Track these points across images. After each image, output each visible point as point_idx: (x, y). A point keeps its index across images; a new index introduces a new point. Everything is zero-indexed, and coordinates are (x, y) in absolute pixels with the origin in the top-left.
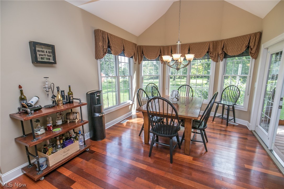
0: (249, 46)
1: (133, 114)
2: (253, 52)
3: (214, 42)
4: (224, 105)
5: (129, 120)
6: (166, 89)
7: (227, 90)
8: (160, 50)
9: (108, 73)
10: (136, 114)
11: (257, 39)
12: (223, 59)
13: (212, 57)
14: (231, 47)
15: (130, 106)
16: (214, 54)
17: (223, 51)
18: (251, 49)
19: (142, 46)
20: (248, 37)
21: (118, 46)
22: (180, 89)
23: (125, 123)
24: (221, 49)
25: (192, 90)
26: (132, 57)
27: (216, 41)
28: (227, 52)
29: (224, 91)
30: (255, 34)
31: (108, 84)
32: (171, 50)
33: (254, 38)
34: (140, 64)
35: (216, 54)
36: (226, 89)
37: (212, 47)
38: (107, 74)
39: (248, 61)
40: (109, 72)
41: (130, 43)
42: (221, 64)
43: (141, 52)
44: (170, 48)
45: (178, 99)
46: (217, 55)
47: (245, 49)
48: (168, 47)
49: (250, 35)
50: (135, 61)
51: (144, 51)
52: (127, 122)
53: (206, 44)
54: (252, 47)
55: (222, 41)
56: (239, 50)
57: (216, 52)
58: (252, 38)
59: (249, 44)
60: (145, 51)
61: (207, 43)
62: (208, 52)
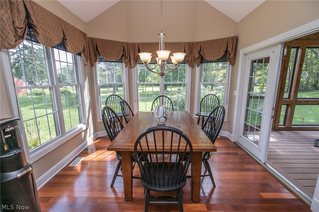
0: (227, 51)
1: (88, 144)
2: (231, 58)
3: (190, 44)
4: (203, 117)
5: (84, 158)
6: (134, 102)
8: (122, 47)
9: (33, 80)
10: (94, 143)
11: (234, 43)
12: (199, 65)
13: (188, 61)
14: (208, 50)
15: (83, 133)
16: (190, 58)
17: (200, 55)
18: (229, 54)
19: (96, 39)
20: (225, 41)
21: (52, 29)
22: (156, 101)
23: (78, 166)
24: (198, 52)
26: (79, 54)
27: (192, 43)
28: (204, 56)
30: (233, 38)
31: (33, 96)
32: (139, 49)
33: (232, 43)
34: (94, 67)
35: (191, 58)
37: (188, 50)
38: (32, 82)
40: (34, 78)
41: (74, 29)
42: (197, 69)
43: (94, 49)
44: (137, 46)
45: (166, 119)
46: (193, 59)
47: (224, 54)
48: (134, 44)
49: (228, 39)
50: (85, 60)
51: (99, 47)
52: (82, 161)
53: (181, 46)
54: (230, 52)
55: (198, 43)
56: (217, 54)
57: (192, 55)
58: (229, 42)
59: (227, 48)
60: (101, 46)
61: (182, 44)
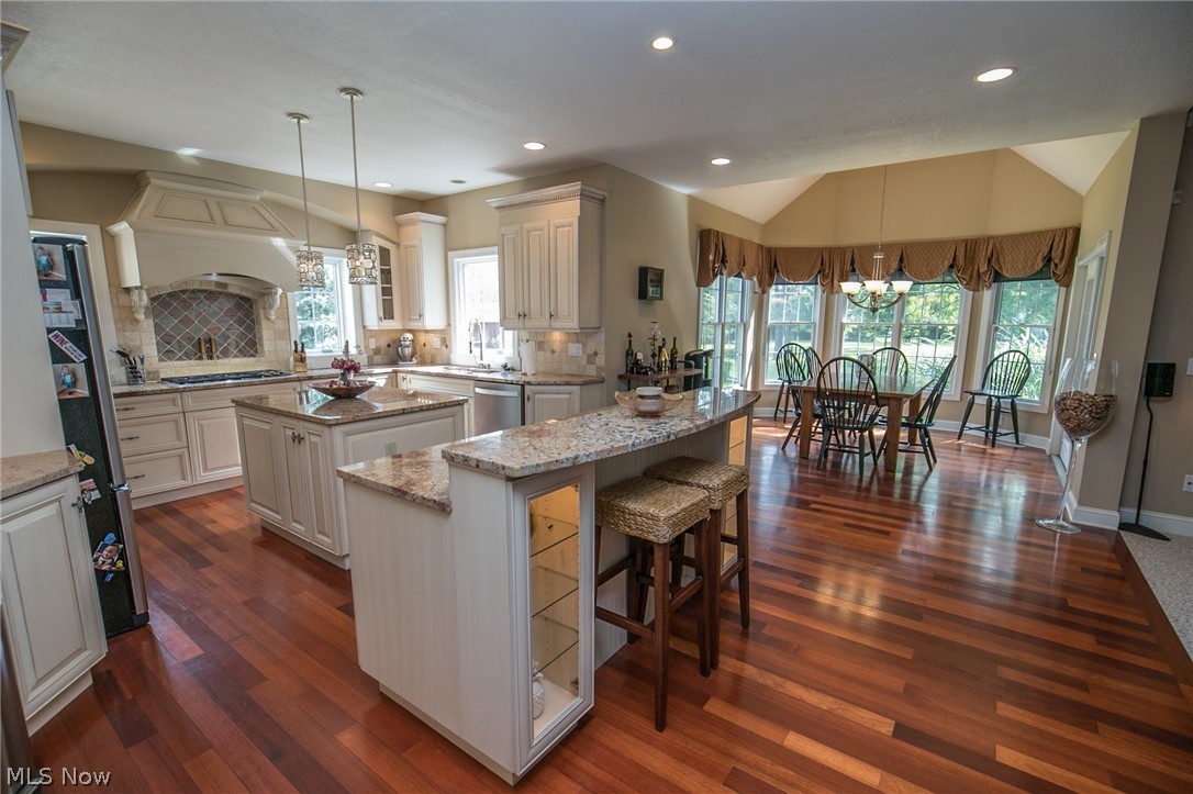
0: (1050, 257)
2: (1059, 273)
3: (969, 243)
4: (990, 397)
7: (1000, 363)
8: (821, 258)
12: (990, 285)
13: (963, 278)
14: (1010, 256)
16: (969, 273)
17: (991, 266)
18: (1055, 264)
19: (776, 249)
20: (1048, 236)
24: (987, 260)
25: (906, 361)
28: (1000, 268)
29: (992, 364)
30: (1065, 231)
32: (853, 259)
33: (1063, 241)
34: (765, 294)
35: (972, 272)
36: (997, 358)
37: (963, 253)
39: (1048, 291)
41: (752, 245)
42: (987, 296)
43: (772, 265)
44: (849, 254)
46: (975, 273)
47: (1042, 264)
48: (843, 251)
49: (1054, 231)
50: (755, 285)
51: (780, 262)
53: (948, 247)
54: (1057, 262)
55: (988, 239)
56: (1029, 263)
57: (974, 266)
58: (1057, 239)
59: (1050, 252)
60: (782, 260)
61: (951, 243)
62: (951, 267)
